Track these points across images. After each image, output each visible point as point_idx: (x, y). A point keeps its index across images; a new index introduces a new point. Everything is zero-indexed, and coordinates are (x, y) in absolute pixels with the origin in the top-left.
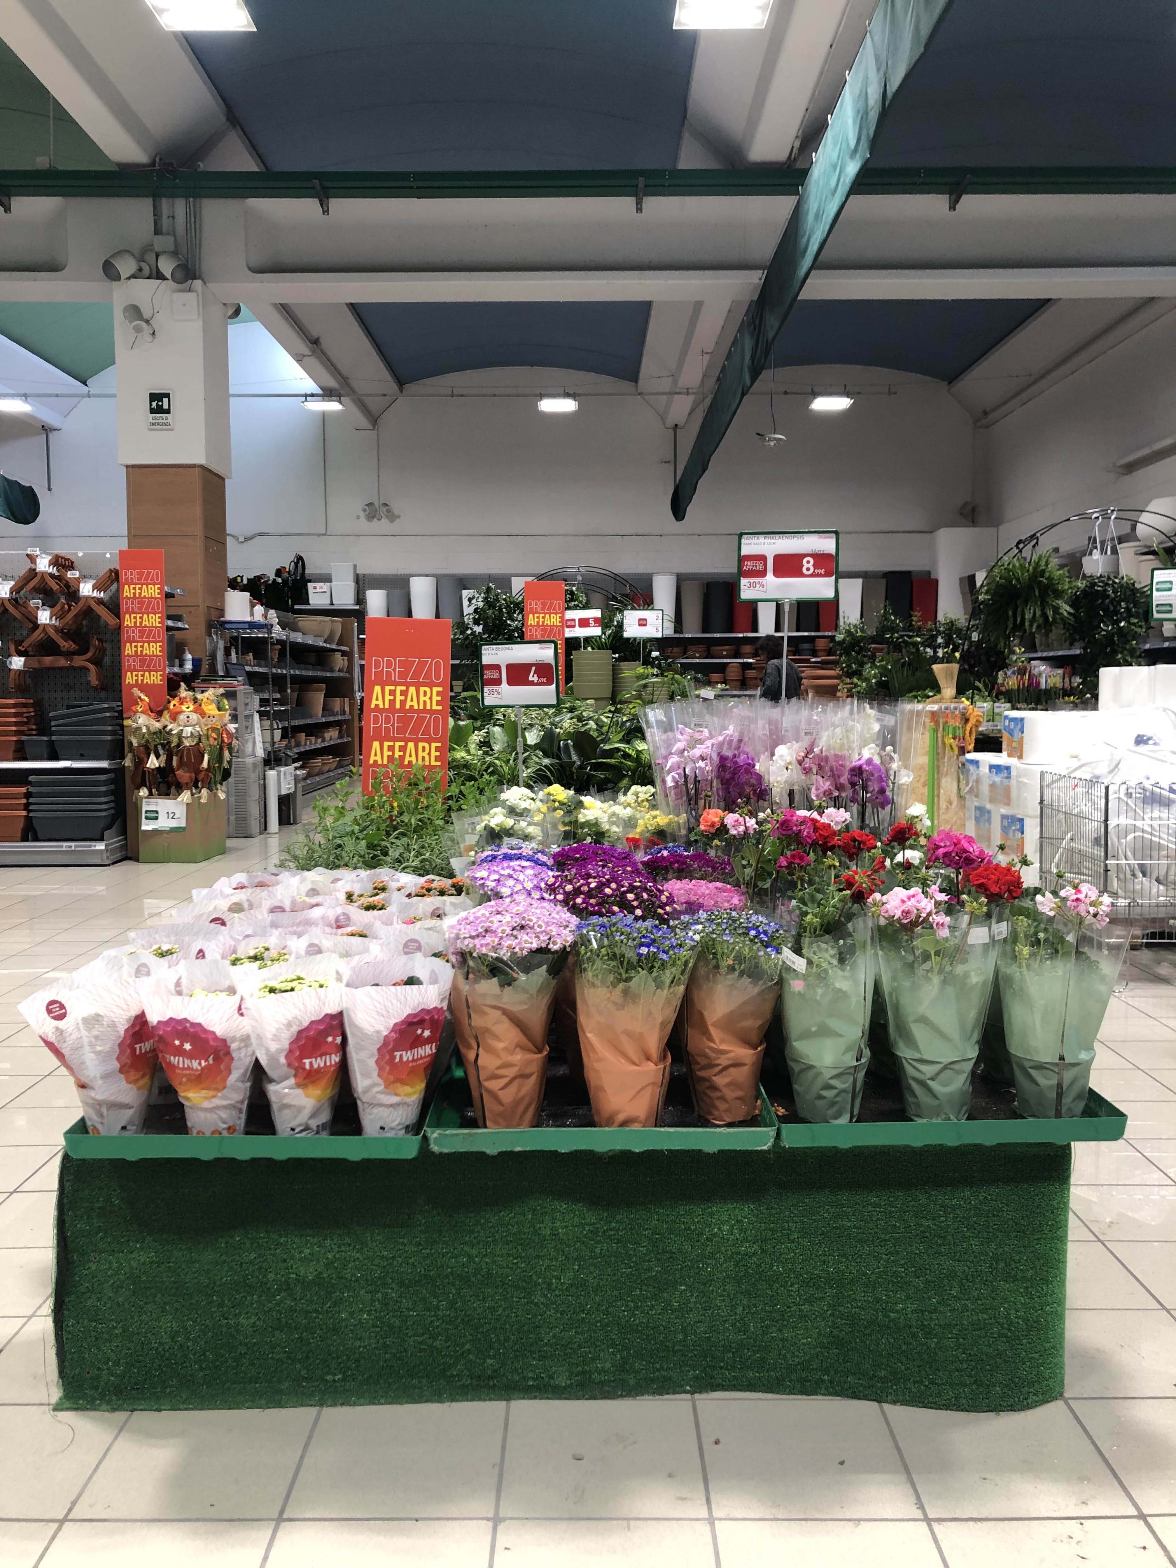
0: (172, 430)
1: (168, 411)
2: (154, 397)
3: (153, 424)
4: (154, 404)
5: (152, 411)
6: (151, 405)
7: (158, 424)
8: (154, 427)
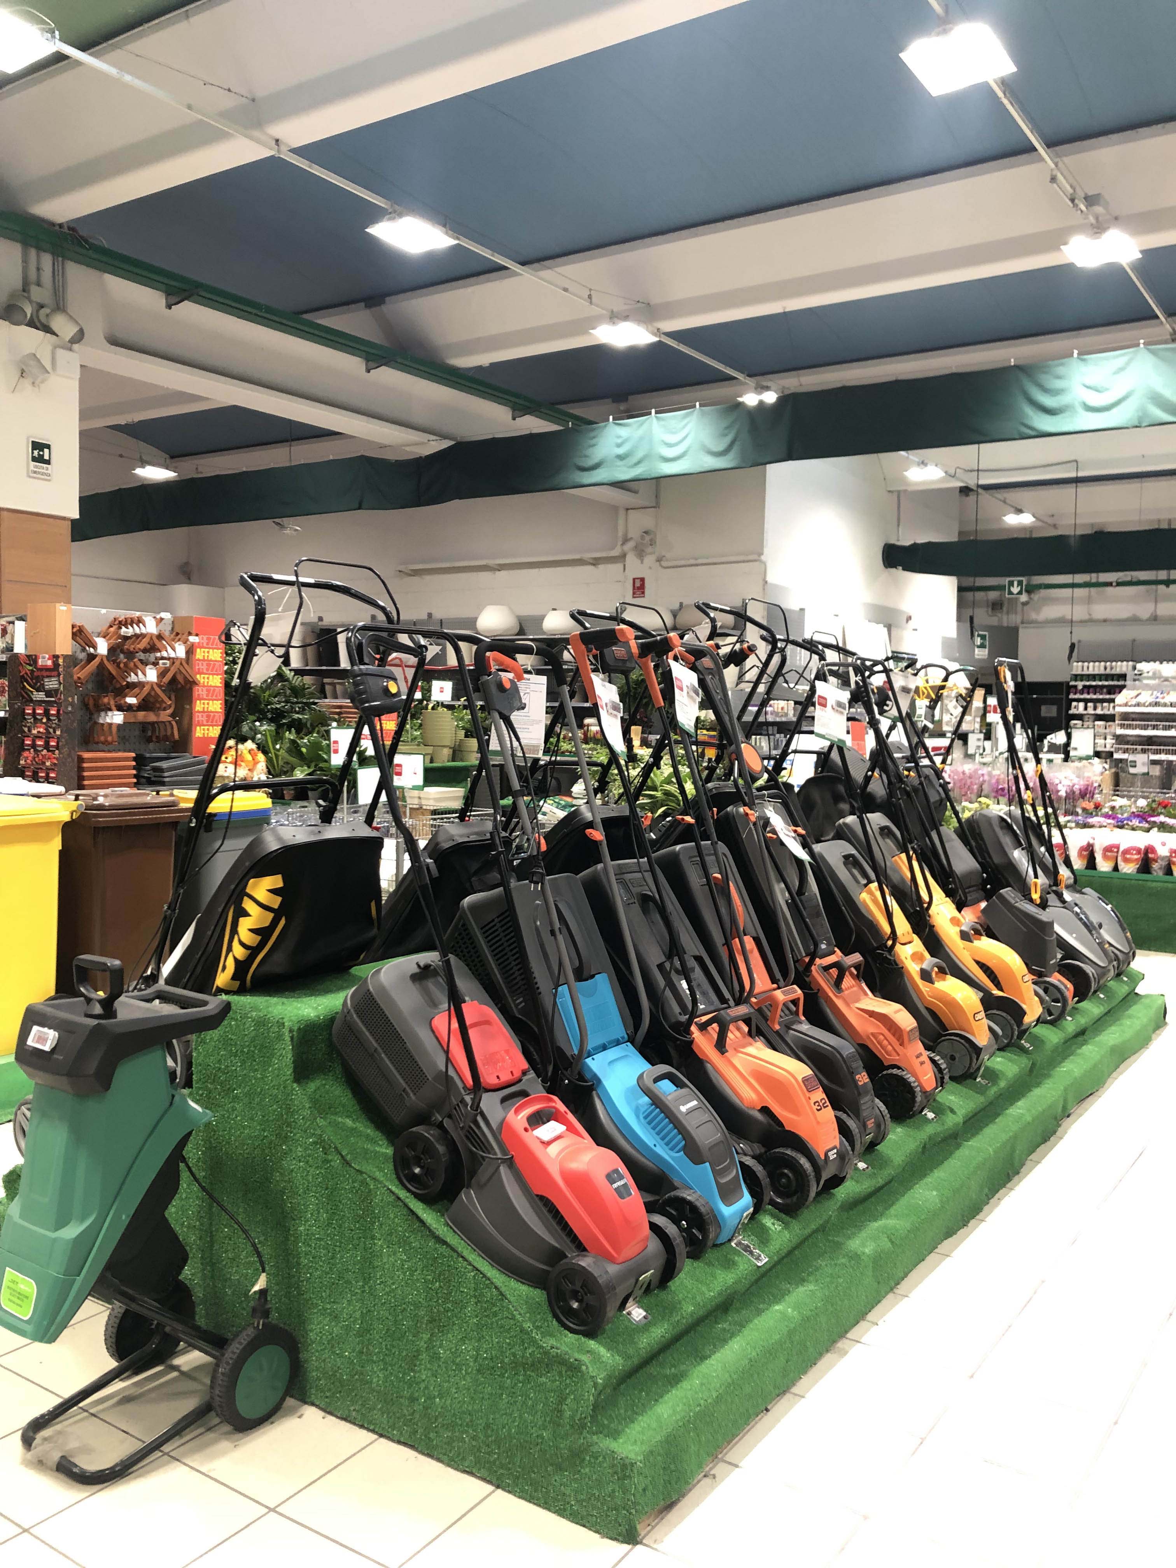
0: (49, 480)
1: (48, 462)
2: (37, 446)
3: (35, 472)
4: (36, 453)
5: (34, 459)
6: (33, 453)
7: (39, 473)
8: (35, 475)
